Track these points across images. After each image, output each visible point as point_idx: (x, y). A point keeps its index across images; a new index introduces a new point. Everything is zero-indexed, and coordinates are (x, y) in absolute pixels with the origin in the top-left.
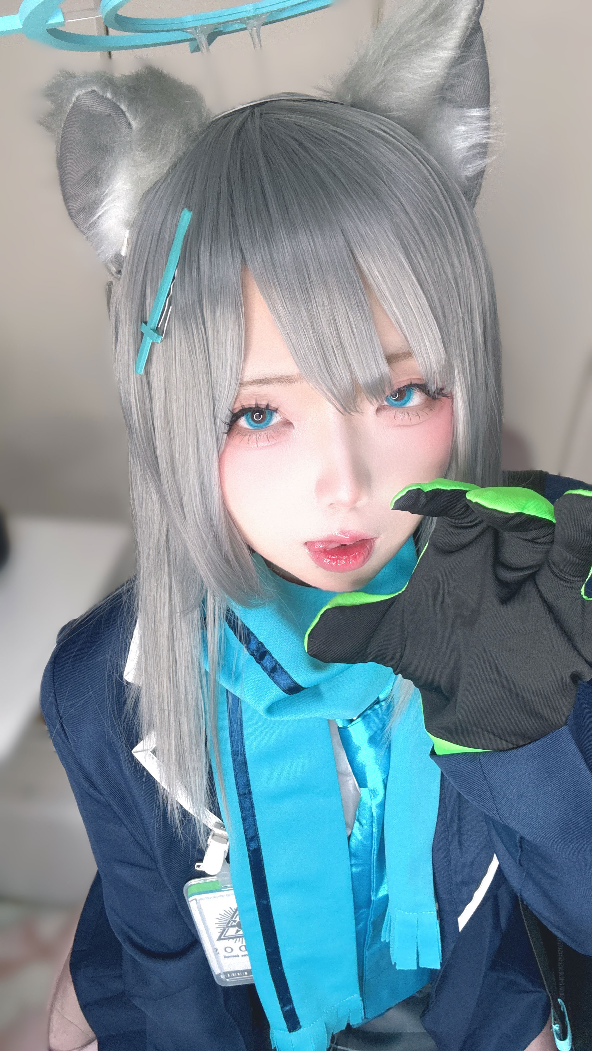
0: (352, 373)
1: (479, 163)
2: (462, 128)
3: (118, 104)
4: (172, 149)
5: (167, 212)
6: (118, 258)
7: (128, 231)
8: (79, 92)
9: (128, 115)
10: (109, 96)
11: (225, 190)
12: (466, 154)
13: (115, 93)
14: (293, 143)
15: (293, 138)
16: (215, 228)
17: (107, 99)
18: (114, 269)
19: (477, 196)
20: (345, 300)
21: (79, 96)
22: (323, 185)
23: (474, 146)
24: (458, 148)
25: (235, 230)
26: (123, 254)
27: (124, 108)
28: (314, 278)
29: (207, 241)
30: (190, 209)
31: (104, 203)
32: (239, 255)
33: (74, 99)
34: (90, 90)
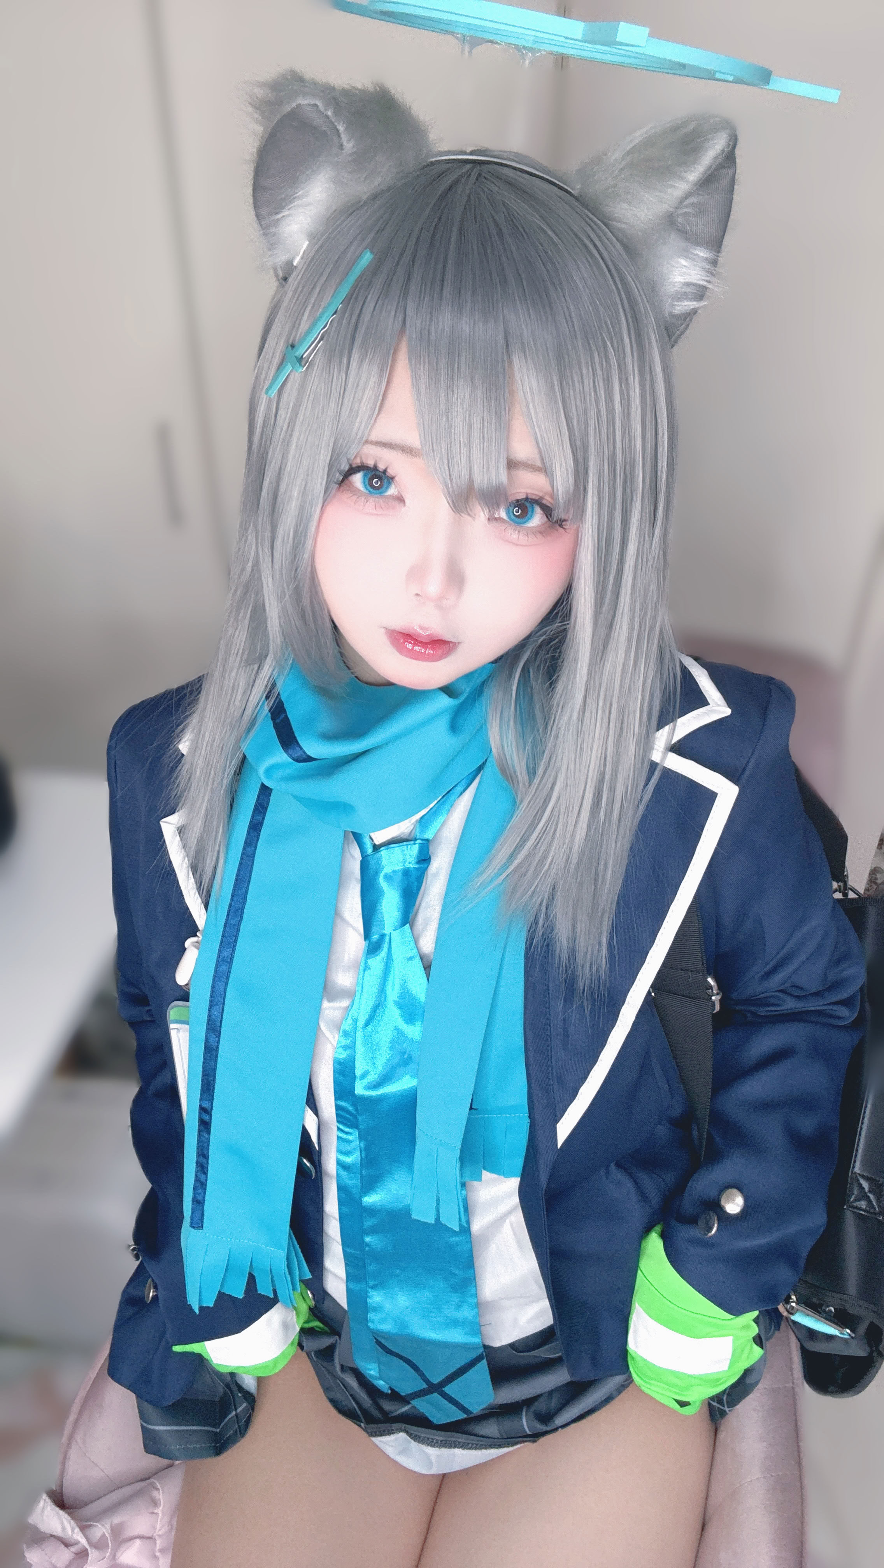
0: (470, 475)
1: (689, 305)
2: (683, 262)
3: (336, 124)
4: (378, 181)
5: (352, 242)
6: (289, 268)
7: (307, 243)
8: (302, 101)
9: (343, 136)
10: (330, 113)
11: (409, 252)
12: (679, 289)
13: (336, 114)
14: (492, 226)
15: (495, 221)
16: (388, 283)
17: (327, 117)
18: (281, 274)
19: (680, 335)
20: (485, 401)
21: (300, 104)
22: (504, 281)
23: (688, 284)
24: (671, 280)
25: (404, 294)
26: (295, 263)
27: (341, 128)
28: (463, 369)
29: (376, 291)
30: (372, 252)
31: (292, 205)
32: (400, 318)
33: (294, 105)
34: (312, 103)
